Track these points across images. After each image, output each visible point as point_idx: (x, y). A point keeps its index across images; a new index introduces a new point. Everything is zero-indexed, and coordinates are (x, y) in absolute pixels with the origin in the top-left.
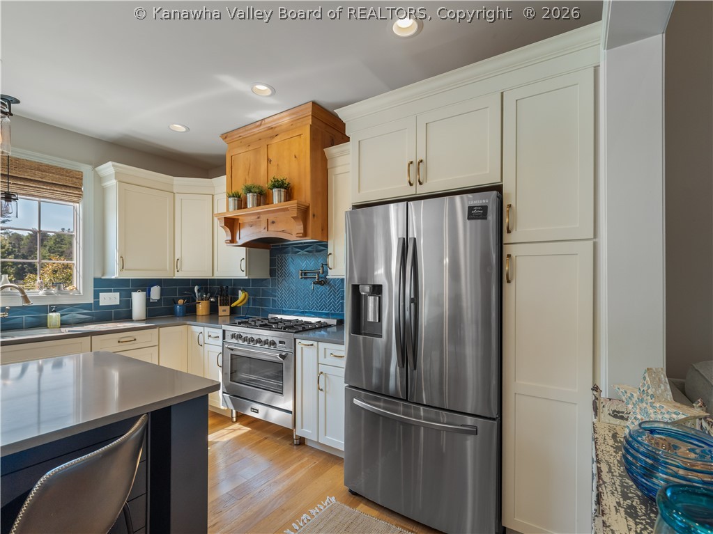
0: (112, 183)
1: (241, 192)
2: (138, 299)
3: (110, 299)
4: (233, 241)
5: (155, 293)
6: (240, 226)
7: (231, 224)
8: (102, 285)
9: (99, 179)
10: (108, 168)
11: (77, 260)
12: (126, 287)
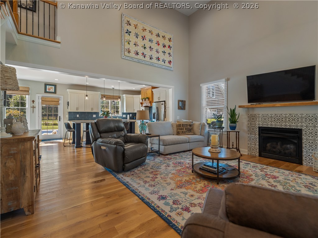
0: (125, 97)
1: (146, 98)
2: (128, 116)
3: (124, 116)
4: (142, 106)
5: (131, 115)
6: (143, 104)
7: (142, 103)
8: (123, 114)
9: (123, 97)
10: (124, 95)
11: (120, 110)
12: (126, 114)
